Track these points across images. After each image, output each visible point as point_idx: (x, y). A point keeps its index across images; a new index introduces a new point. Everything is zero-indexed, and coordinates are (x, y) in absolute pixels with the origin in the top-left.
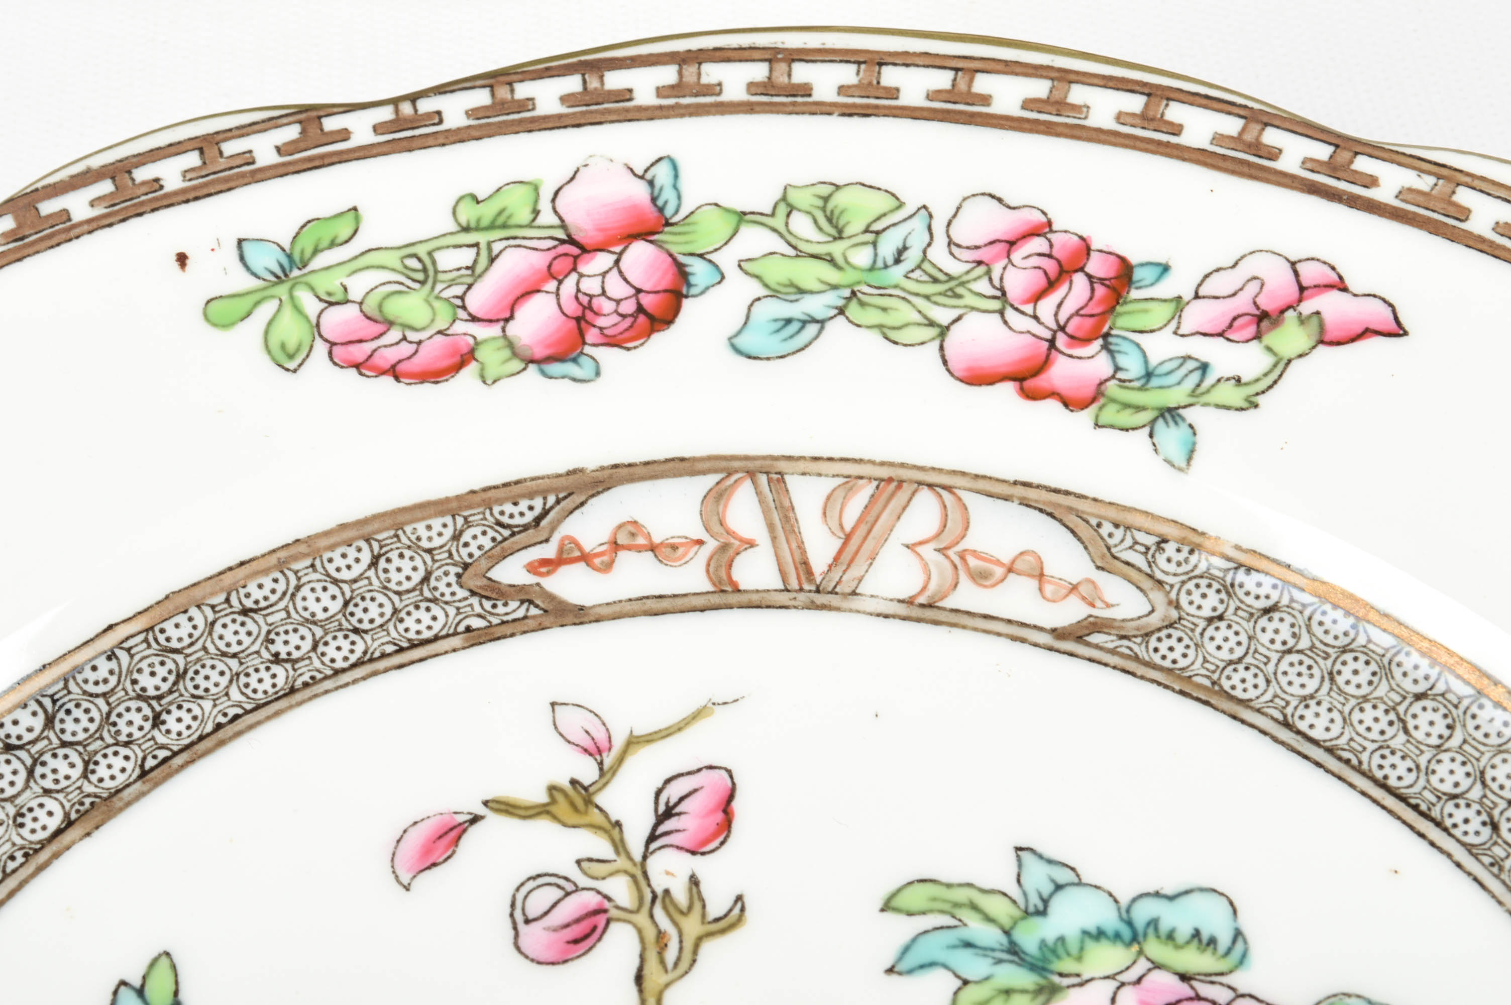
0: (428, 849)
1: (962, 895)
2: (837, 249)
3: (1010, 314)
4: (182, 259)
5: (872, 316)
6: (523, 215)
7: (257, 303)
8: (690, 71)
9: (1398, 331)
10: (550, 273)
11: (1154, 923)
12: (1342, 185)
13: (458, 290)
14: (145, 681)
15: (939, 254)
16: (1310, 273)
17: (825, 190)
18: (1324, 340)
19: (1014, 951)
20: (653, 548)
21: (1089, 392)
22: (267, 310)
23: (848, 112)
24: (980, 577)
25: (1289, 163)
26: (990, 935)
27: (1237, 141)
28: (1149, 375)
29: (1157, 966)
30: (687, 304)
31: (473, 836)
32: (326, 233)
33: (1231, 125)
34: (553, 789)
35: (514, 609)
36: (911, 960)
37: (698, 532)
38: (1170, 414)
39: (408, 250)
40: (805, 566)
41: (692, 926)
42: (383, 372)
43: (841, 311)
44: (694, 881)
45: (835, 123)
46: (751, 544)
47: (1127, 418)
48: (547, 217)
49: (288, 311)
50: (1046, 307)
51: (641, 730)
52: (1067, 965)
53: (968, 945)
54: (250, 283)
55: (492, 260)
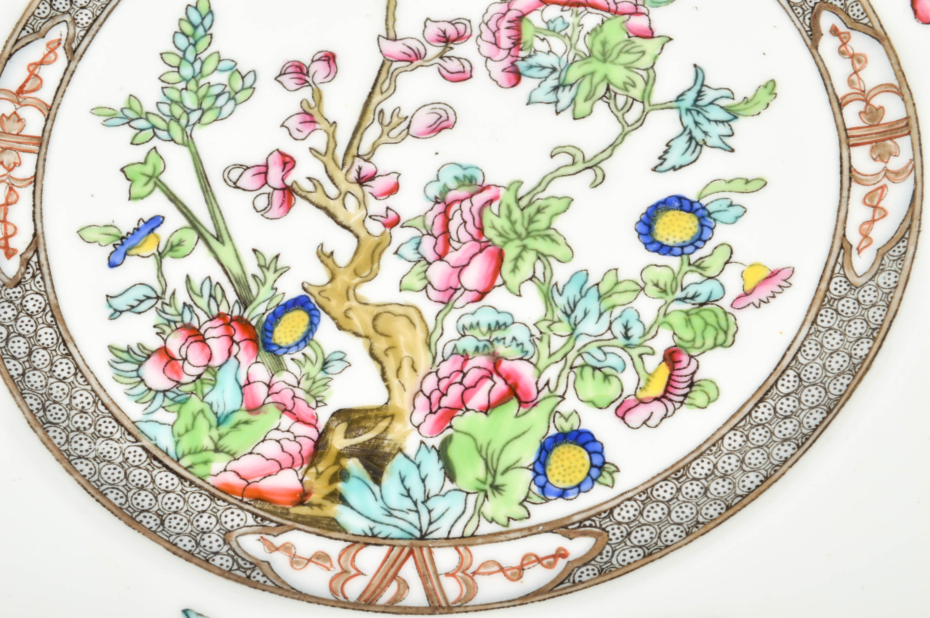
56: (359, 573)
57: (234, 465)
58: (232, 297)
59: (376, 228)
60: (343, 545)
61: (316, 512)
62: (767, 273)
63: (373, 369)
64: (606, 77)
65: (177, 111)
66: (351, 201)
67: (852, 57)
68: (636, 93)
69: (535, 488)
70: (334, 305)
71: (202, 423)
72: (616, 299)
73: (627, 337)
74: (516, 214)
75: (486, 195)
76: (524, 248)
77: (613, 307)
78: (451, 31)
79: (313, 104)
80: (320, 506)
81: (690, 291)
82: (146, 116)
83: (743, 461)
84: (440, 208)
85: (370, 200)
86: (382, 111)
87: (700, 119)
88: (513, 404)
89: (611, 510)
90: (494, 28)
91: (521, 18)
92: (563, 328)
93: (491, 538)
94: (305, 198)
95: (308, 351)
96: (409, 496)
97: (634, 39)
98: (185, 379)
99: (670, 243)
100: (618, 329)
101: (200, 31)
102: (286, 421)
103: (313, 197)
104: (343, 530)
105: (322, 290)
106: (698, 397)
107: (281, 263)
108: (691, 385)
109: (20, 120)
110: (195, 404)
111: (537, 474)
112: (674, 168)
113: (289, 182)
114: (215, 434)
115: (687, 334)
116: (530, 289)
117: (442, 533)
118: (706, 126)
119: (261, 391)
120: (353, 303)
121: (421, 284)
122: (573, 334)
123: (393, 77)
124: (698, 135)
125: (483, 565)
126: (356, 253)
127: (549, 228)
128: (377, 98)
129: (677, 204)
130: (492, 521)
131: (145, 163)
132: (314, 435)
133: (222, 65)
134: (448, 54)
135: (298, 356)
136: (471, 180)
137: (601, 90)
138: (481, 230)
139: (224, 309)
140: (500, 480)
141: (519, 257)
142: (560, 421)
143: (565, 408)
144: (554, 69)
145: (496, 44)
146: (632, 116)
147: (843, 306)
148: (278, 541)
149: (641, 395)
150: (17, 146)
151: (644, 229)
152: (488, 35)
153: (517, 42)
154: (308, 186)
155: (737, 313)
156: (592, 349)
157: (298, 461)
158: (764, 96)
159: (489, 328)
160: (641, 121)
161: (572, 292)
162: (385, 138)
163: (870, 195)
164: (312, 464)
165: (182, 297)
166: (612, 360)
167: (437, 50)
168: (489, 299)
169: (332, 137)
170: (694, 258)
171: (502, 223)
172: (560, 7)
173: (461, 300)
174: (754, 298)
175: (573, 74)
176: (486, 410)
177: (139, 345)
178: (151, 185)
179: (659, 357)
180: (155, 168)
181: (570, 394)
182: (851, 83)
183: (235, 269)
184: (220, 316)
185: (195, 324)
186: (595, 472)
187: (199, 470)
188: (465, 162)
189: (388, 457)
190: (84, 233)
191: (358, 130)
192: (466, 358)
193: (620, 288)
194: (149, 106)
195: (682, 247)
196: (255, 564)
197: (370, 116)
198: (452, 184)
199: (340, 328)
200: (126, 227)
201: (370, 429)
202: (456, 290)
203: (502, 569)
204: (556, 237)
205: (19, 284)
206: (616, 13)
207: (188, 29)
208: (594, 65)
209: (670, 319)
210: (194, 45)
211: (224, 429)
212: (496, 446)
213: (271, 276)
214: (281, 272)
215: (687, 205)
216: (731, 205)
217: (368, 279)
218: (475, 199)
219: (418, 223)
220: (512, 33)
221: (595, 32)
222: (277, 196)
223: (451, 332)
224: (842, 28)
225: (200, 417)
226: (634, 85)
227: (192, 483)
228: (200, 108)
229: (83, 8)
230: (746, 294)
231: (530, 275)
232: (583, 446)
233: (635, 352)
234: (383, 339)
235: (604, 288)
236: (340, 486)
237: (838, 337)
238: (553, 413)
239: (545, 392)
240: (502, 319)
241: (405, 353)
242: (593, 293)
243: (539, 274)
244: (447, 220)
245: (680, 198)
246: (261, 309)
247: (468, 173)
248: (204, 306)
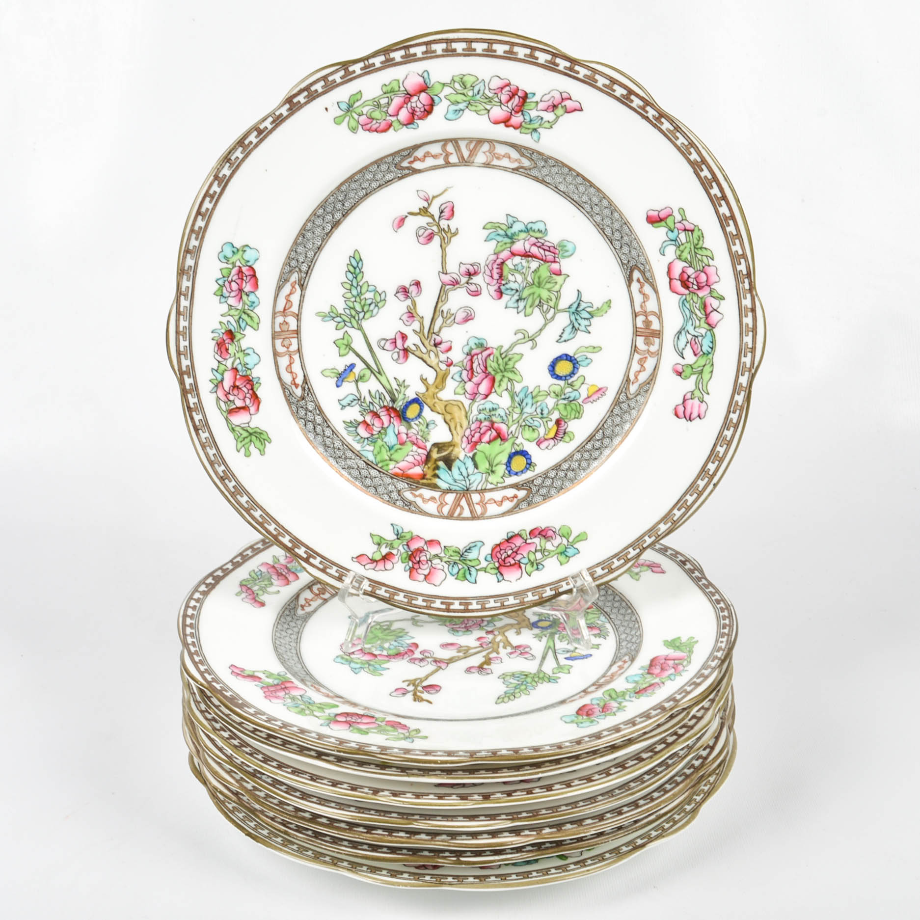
0: (399, 224)
1: (497, 225)
2: (465, 91)
3: (502, 106)
4: (326, 109)
5: (473, 108)
6: (397, 89)
7: (345, 118)
8: (429, 47)
9: (581, 110)
10: (405, 103)
11: (531, 228)
12: (572, 73)
13: (386, 109)
14: (340, 198)
15: (487, 92)
16: (565, 95)
17: (461, 76)
18: (567, 112)
19: (507, 235)
20: (432, 156)
21: (519, 125)
22: (347, 119)
23: (465, 55)
24: (498, 158)
25: (561, 68)
26: (502, 232)
27: (550, 62)
28: (531, 120)
29: (532, 236)
30: (435, 108)
31: (407, 220)
32: (355, 98)
33: (549, 57)
34: (420, 209)
35: (407, 172)
36: (489, 238)
37: (441, 152)
38: (535, 130)
39: (374, 100)
40: (463, 157)
41: (449, 235)
42: (373, 131)
43: (467, 107)
44: (448, 226)
45: (462, 58)
46: (451, 154)
47: (527, 131)
48: (402, 88)
49: (351, 119)
50: (510, 104)
51: (435, 195)
52: (516, 237)
53: (498, 235)
54: (342, 113)
55: (392, 100)
56: (447, 504)
57: (398, 465)
58: (388, 399)
59: (443, 367)
60: (440, 493)
61: (429, 482)
62: (597, 389)
63: (446, 427)
64: (539, 296)
65: (353, 313)
66: (432, 354)
67: (644, 294)
68: (552, 304)
69: (507, 472)
70: (428, 401)
71: (384, 450)
72: (539, 398)
73: (542, 414)
74: (500, 361)
75: (488, 352)
76: (503, 376)
77: (537, 402)
78: (472, 270)
79: (412, 307)
80: (430, 479)
81: (567, 396)
82: (340, 316)
83: (580, 465)
84: (469, 357)
85: (440, 353)
86: (442, 311)
87: (578, 317)
88: (499, 440)
89: (533, 480)
90: (491, 268)
91: (503, 263)
92: (518, 410)
93: (491, 490)
94: (413, 354)
95: (420, 420)
96: (462, 475)
97: (553, 276)
98: (375, 433)
99: (561, 375)
100: (539, 411)
101: (357, 270)
102: (415, 448)
103: (416, 353)
104: (439, 488)
105: (424, 394)
106: (567, 438)
107: (406, 383)
108: (565, 433)
109: (287, 323)
110: (380, 442)
111: (507, 466)
112: (565, 341)
113: (405, 346)
114: (389, 454)
115: (565, 413)
116: (505, 394)
117: (474, 488)
118: (580, 321)
119: (404, 437)
120: (436, 400)
121: (462, 392)
122: (521, 413)
123: (446, 293)
124: (576, 325)
125: (489, 500)
126: (436, 378)
127: (513, 367)
128: (440, 304)
129: (565, 358)
130: (492, 483)
131: (343, 339)
132: (426, 453)
133: (371, 288)
134: (470, 281)
135: (417, 422)
136: (481, 345)
137: (537, 302)
138: (486, 368)
139: (386, 404)
140: (494, 469)
141: (501, 380)
142: (516, 447)
143: (518, 442)
144: (517, 291)
145: (492, 277)
146: (549, 316)
147: (622, 405)
148: (417, 493)
149: (546, 437)
150: (288, 336)
151: (551, 369)
152: (488, 272)
153: (501, 276)
154: (414, 348)
155: (584, 405)
156: (529, 419)
157: (421, 462)
158: (605, 307)
159: (490, 411)
160: (553, 318)
161: (522, 395)
162: (444, 324)
163: (641, 360)
164: (426, 464)
165: (368, 399)
166: (536, 423)
167: (467, 279)
168: (489, 398)
169: (422, 324)
170: (570, 381)
171: (494, 365)
172: (520, 257)
173: (479, 398)
174: (591, 399)
175: (525, 294)
176: (489, 442)
177: (355, 420)
178: (348, 349)
179: (554, 422)
180: (348, 341)
181: (520, 436)
182: (641, 306)
183: (388, 387)
184: (384, 407)
185: (375, 410)
186: (528, 466)
187: (385, 468)
188: (479, 336)
189: (453, 461)
190: (324, 373)
191: (433, 320)
192: (481, 422)
193: (541, 394)
194: (341, 311)
195: (565, 377)
196: (411, 503)
197: (437, 313)
198: (474, 347)
199: (432, 410)
200: (341, 369)
201: (445, 450)
202: (476, 394)
203: (495, 502)
204: (516, 372)
205: (303, 399)
206: (545, 261)
207: (352, 269)
208: (535, 289)
209: (559, 407)
210: (356, 278)
211: (392, 452)
212: (493, 456)
213: (403, 389)
214: (406, 387)
215: (569, 358)
216: (587, 358)
217: (441, 390)
218: (483, 354)
219: (460, 364)
220: (499, 271)
221: (535, 271)
222: (401, 353)
223: (475, 411)
224: (642, 280)
225: (382, 448)
226: (551, 300)
227: (383, 473)
228: (363, 311)
229: (303, 263)
230: (588, 397)
231: (505, 388)
232: (524, 456)
233: (545, 420)
234: (449, 415)
235: (534, 394)
236: (437, 472)
237: (619, 418)
238: (514, 443)
239: (511, 436)
240: (495, 406)
241: (458, 420)
242: (530, 396)
243: (509, 388)
244: (472, 363)
245: (567, 355)
246: (400, 403)
247: (480, 341)
248: (378, 402)
